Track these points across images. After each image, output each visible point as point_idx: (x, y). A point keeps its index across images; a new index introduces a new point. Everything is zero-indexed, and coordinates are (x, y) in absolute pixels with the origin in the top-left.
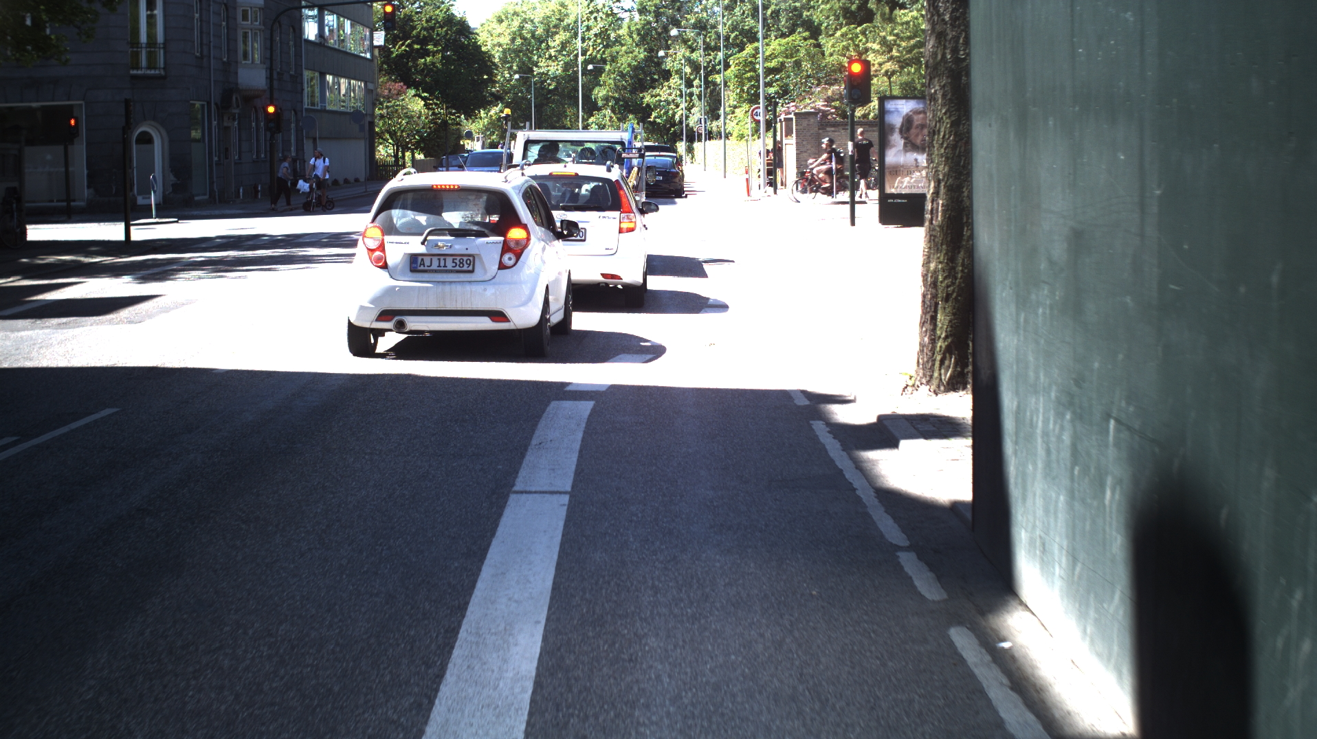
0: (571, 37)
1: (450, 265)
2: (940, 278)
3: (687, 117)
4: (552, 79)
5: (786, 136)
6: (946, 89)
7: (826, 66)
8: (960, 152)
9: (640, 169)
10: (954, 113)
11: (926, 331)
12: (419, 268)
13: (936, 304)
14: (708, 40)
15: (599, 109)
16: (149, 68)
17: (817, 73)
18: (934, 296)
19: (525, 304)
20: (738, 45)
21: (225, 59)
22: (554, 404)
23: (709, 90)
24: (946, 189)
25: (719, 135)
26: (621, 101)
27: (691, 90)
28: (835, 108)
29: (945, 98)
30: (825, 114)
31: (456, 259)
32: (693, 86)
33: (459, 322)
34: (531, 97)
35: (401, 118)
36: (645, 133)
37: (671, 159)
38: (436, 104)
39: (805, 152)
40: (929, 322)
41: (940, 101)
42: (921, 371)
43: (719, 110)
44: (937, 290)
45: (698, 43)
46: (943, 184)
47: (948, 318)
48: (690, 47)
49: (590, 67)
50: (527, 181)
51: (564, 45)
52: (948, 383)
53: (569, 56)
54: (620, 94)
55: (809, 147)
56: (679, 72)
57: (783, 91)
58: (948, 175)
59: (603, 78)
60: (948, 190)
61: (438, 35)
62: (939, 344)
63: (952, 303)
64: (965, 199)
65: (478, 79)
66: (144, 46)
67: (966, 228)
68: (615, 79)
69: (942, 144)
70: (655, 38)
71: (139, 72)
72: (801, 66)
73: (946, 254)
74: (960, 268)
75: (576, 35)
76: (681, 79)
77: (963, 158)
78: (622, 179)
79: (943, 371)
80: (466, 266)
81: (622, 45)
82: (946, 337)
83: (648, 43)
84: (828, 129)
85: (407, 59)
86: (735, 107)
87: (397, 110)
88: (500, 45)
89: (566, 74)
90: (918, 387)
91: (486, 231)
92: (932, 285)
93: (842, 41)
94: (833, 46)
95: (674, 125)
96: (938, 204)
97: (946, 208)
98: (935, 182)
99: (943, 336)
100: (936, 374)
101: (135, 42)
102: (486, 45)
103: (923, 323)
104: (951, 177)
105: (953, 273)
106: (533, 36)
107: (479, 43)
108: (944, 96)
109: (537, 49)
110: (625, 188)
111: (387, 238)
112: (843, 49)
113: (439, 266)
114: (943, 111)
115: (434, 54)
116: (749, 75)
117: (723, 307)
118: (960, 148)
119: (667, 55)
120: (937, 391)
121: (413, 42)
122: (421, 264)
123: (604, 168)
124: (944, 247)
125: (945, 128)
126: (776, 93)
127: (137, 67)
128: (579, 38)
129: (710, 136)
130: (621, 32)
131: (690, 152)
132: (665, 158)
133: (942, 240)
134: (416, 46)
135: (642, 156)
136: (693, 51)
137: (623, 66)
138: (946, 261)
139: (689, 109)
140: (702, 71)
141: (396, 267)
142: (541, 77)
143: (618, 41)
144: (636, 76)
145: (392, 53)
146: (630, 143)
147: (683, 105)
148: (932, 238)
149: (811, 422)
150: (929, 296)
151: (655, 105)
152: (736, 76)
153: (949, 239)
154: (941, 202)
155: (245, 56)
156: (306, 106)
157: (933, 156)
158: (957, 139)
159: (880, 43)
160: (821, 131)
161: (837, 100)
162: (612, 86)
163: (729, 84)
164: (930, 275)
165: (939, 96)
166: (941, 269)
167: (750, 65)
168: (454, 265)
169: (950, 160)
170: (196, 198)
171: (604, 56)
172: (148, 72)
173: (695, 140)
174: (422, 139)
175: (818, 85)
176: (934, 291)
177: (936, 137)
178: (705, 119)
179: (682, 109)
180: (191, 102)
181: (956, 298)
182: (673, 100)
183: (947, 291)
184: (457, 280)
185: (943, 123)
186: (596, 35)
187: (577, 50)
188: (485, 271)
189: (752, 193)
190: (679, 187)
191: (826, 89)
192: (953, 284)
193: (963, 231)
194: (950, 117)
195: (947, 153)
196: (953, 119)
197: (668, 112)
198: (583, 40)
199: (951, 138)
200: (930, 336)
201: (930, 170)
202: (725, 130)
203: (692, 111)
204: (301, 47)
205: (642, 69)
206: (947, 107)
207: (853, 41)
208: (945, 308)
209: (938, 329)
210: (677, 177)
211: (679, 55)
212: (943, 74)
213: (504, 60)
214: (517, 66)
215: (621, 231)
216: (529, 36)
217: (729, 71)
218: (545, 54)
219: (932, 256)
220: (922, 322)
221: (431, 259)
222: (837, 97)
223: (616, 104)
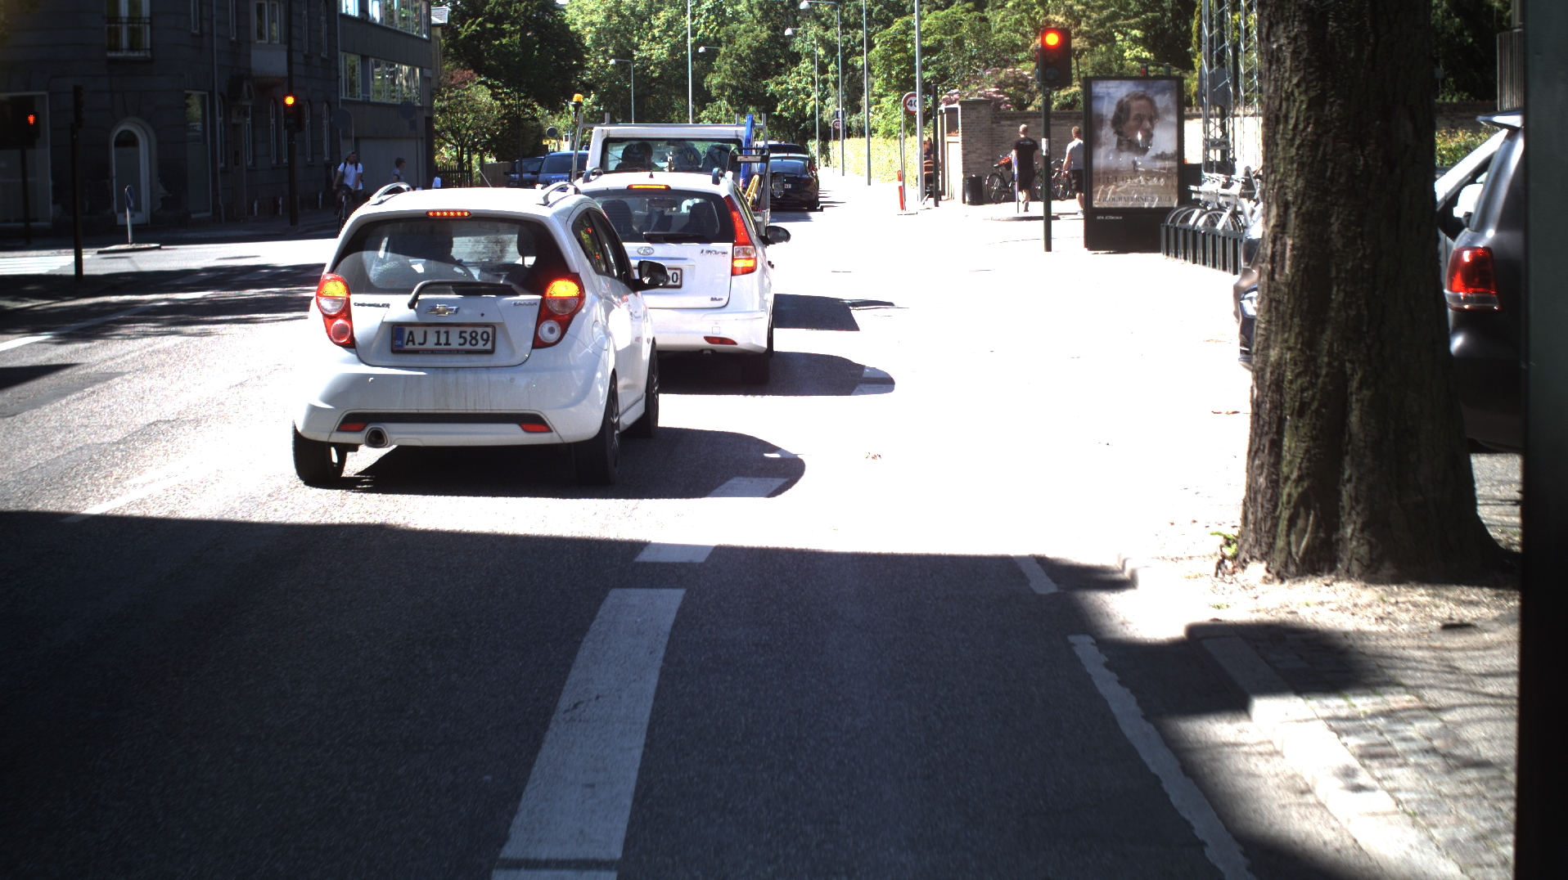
0: (679, 14)
1: (455, 342)
2: (1289, 376)
3: (821, 110)
4: (656, 65)
5: (949, 132)
6: (1299, 43)
7: (994, 44)
8: (1324, 154)
9: (762, 177)
10: (1315, 83)
11: (1262, 466)
12: (406, 347)
13: (1281, 421)
14: (846, 15)
15: (713, 100)
16: (132, 48)
17: (984, 53)
18: (1278, 406)
19: (576, 402)
20: (882, 21)
21: (233, 38)
22: (615, 596)
23: (847, 77)
24: (1300, 217)
25: (861, 133)
26: (739, 89)
27: (825, 76)
28: (1008, 95)
29: (1298, 58)
30: (998, 102)
31: (465, 332)
32: (827, 72)
33: (471, 433)
34: (630, 85)
35: (465, 112)
36: (770, 129)
37: (802, 162)
38: (506, 93)
39: (974, 152)
40: (1266, 451)
41: (1288, 63)
42: (1252, 534)
43: (860, 99)
44: (1281, 395)
45: (833, 19)
46: (1293, 210)
47: (1303, 445)
48: (824, 24)
49: (702, 49)
50: (582, 202)
51: (670, 24)
52: (1303, 560)
53: (676, 37)
54: (738, 81)
55: (980, 145)
56: (810, 55)
57: (941, 76)
58: (1304, 195)
59: (717, 62)
60: (1304, 221)
61: (516, 11)
62: (1286, 491)
63: (1311, 419)
64: (1333, 236)
65: (566, 65)
66: (125, 20)
67: (1335, 288)
68: (731, 63)
69: (1293, 139)
70: (780, 13)
71: (119, 55)
72: (963, 44)
73: (1300, 334)
74: (1326, 359)
75: (684, 12)
76: (813, 62)
77: (1330, 165)
78: (736, 193)
79: (1293, 538)
80: (481, 343)
81: (741, 23)
82: (1300, 479)
83: (772, 20)
84: (1003, 123)
85: (479, 41)
86: (881, 96)
87: (461, 102)
88: (592, 24)
89: (673, 60)
90: (1245, 561)
91: (514, 286)
92: (1273, 387)
93: (1013, 14)
94: (1003, 20)
95: (804, 119)
96: (1284, 245)
97: (1300, 253)
98: (1278, 207)
99: (1294, 476)
100: (1280, 543)
101: (114, 18)
102: (575, 24)
103: (1256, 453)
104: (1309, 198)
105: (1313, 368)
106: (633, 13)
107: (566, 22)
108: (1295, 54)
109: (638, 29)
110: (739, 207)
111: (355, 298)
112: (1015, 24)
113: (438, 343)
114: (1295, 81)
115: (511, 34)
116: (898, 56)
117: (883, 383)
118: (1325, 146)
119: (795, 34)
120: (1283, 573)
121: (485, 21)
122: (408, 341)
123: (710, 178)
124: (1296, 320)
125: (1298, 111)
126: (932, 78)
127: (116, 48)
128: (689, 16)
129: (849, 133)
130: (740, 8)
131: (824, 153)
132: (794, 160)
133: (1293, 308)
134: (489, 26)
135: (765, 160)
136: (827, 29)
137: (742, 48)
138: (1299, 346)
139: (823, 99)
140: (839, 54)
141: (368, 344)
142: (642, 63)
143: (736, 17)
144: (758, 60)
145: (460, 33)
146: (748, 141)
147: (815, 95)
148: (1274, 304)
149: (1072, 639)
150: (1268, 406)
151: (780, 95)
152: (882, 58)
153: (1305, 307)
154: (1289, 242)
155: (261, 35)
156: (344, 97)
157: (1276, 161)
158: (1319, 131)
159: (1065, 14)
160: (994, 126)
161: (1011, 85)
162: (728, 73)
163: (873, 67)
164: (1269, 370)
165: (1287, 53)
166: (1291, 359)
167: (899, 43)
168: (462, 341)
169: (1307, 169)
170: (193, 216)
171: (718, 36)
172: (131, 54)
173: (830, 139)
174: (494, 138)
175: (985, 69)
176: (1276, 397)
177: (1281, 127)
178: (843, 112)
179: (815, 99)
180: (187, 92)
181: (1317, 411)
182: (804, 89)
183: (1301, 398)
184: (467, 365)
185: (1294, 101)
186: (708, 10)
187: (686, 29)
188: (513, 352)
189: (907, 204)
190: (813, 198)
191: (998, 73)
192: (1312, 385)
193: (1330, 294)
194: (1306, 92)
195: (1302, 156)
196: (1312, 94)
197: (797, 102)
198: (693, 17)
199: (1309, 130)
200: (1269, 474)
201: (1270, 186)
202: (869, 123)
203: (827, 102)
204: (336, 24)
205: (765, 51)
206: (1302, 73)
207: (1028, 14)
208: (1297, 428)
209: (1284, 463)
210: (809, 184)
211: (811, 34)
212: (1295, 16)
213: (597, 42)
214: (614, 49)
215: (734, 273)
216: (627, 13)
217: (873, 52)
218: (647, 34)
219: (1272, 337)
220: (1254, 449)
221: (425, 333)
222: (1010, 81)
223: (733, 93)
